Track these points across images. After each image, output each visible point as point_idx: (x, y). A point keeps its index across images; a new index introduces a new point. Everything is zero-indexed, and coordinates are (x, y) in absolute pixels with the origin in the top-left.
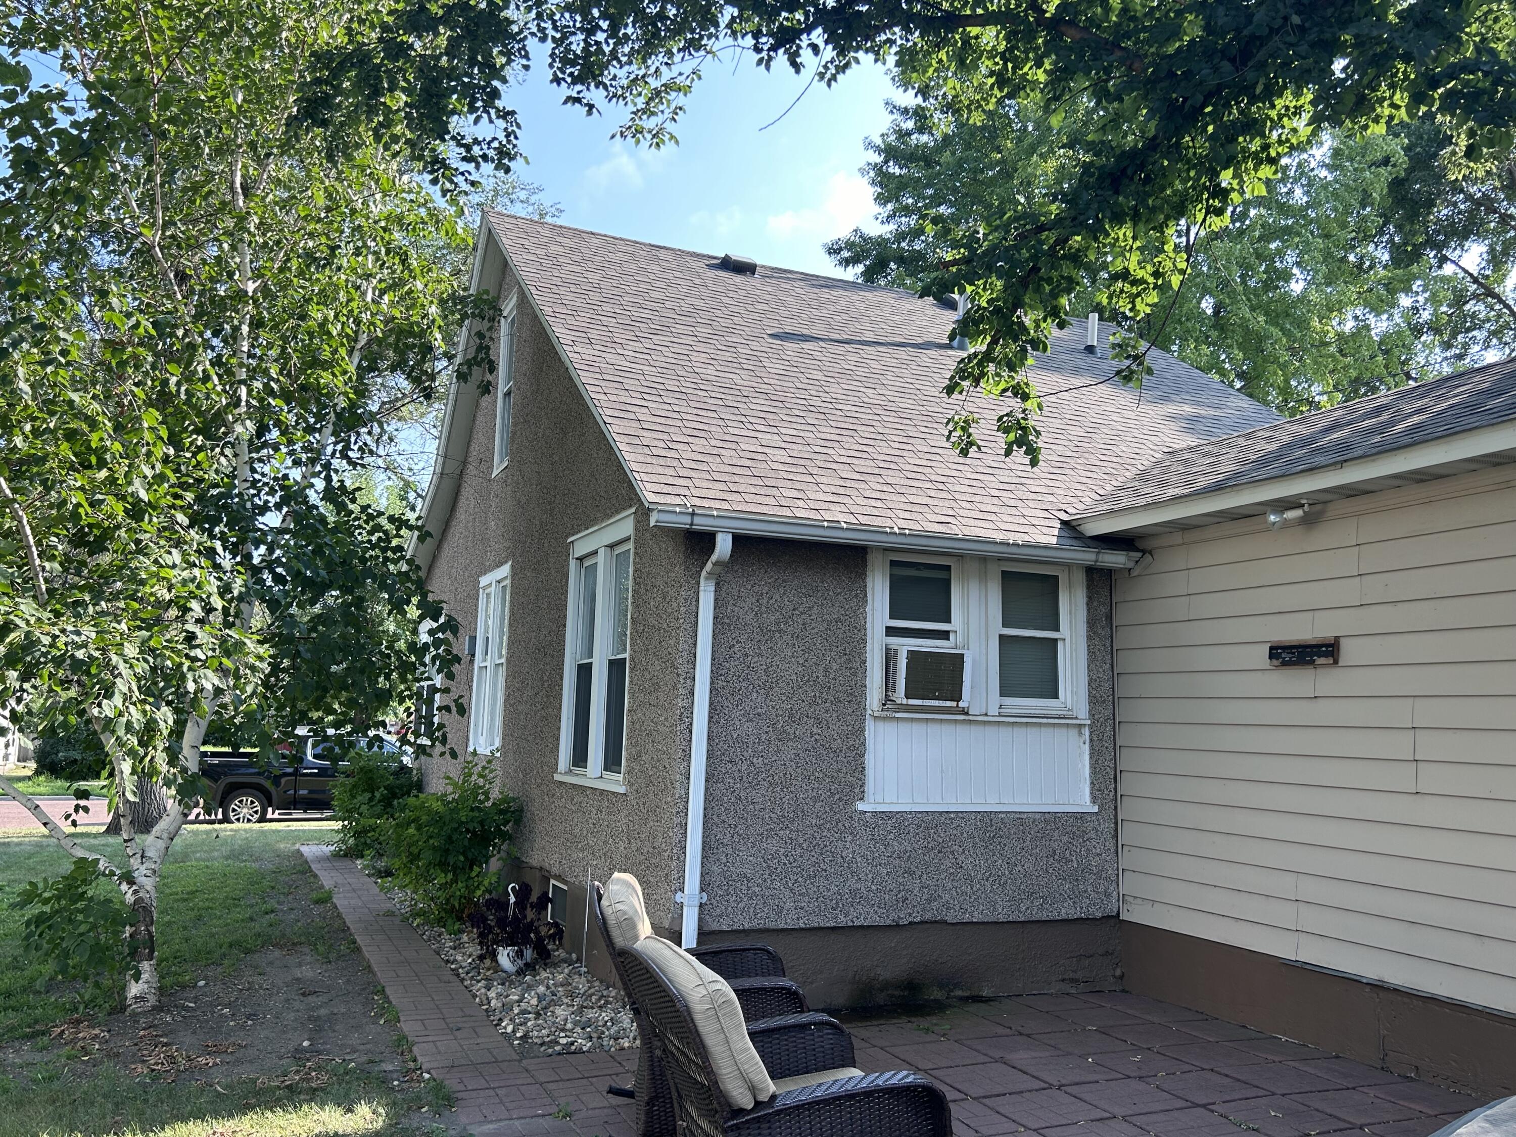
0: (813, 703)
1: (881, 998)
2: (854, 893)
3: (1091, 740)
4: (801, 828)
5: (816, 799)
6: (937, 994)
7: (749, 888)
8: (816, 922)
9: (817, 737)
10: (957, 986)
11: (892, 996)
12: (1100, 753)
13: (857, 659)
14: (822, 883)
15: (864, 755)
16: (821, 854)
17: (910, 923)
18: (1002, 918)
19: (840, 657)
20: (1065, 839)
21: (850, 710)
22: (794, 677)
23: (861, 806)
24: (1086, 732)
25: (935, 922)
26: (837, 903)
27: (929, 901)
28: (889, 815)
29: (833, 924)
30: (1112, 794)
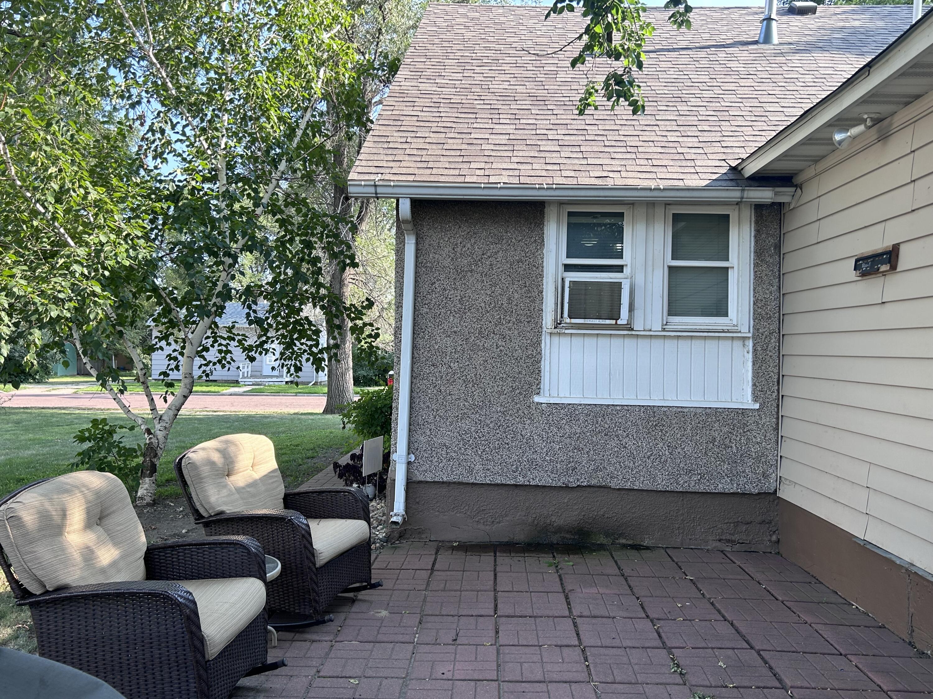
0: (499, 323)
1: (555, 539)
2: (531, 461)
3: (755, 350)
4: (488, 413)
5: (501, 393)
6: (602, 540)
7: (447, 454)
8: (499, 480)
9: (501, 348)
10: (621, 535)
11: (564, 538)
12: (763, 361)
13: (536, 290)
14: (505, 453)
15: (540, 362)
16: (505, 432)
17: (578, 486)
18: (660, 488)
19: (521, 289)
20: (726, 429)
21: (529, 329)
22: (483, 305)
23: (537, 399)
24: (750, 343)
25: (600, 487)
26: (517, 468)
27: (596, 470)
28: (563, 406)
29: (512, 482)
30: (776, 394)
